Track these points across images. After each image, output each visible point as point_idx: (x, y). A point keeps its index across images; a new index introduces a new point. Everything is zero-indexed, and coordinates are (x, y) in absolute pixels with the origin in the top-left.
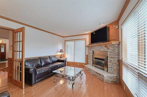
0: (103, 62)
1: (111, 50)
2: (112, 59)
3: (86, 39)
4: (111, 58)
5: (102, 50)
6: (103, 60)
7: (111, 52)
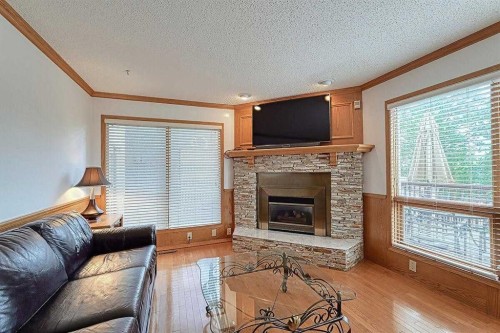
0: (309, 208)
1: (342, 168)
2: (346, 196)
3: (222, 125)
4: (342, 192)
5: (308, 168)
6: (309, 201)
7: (343, 175)
